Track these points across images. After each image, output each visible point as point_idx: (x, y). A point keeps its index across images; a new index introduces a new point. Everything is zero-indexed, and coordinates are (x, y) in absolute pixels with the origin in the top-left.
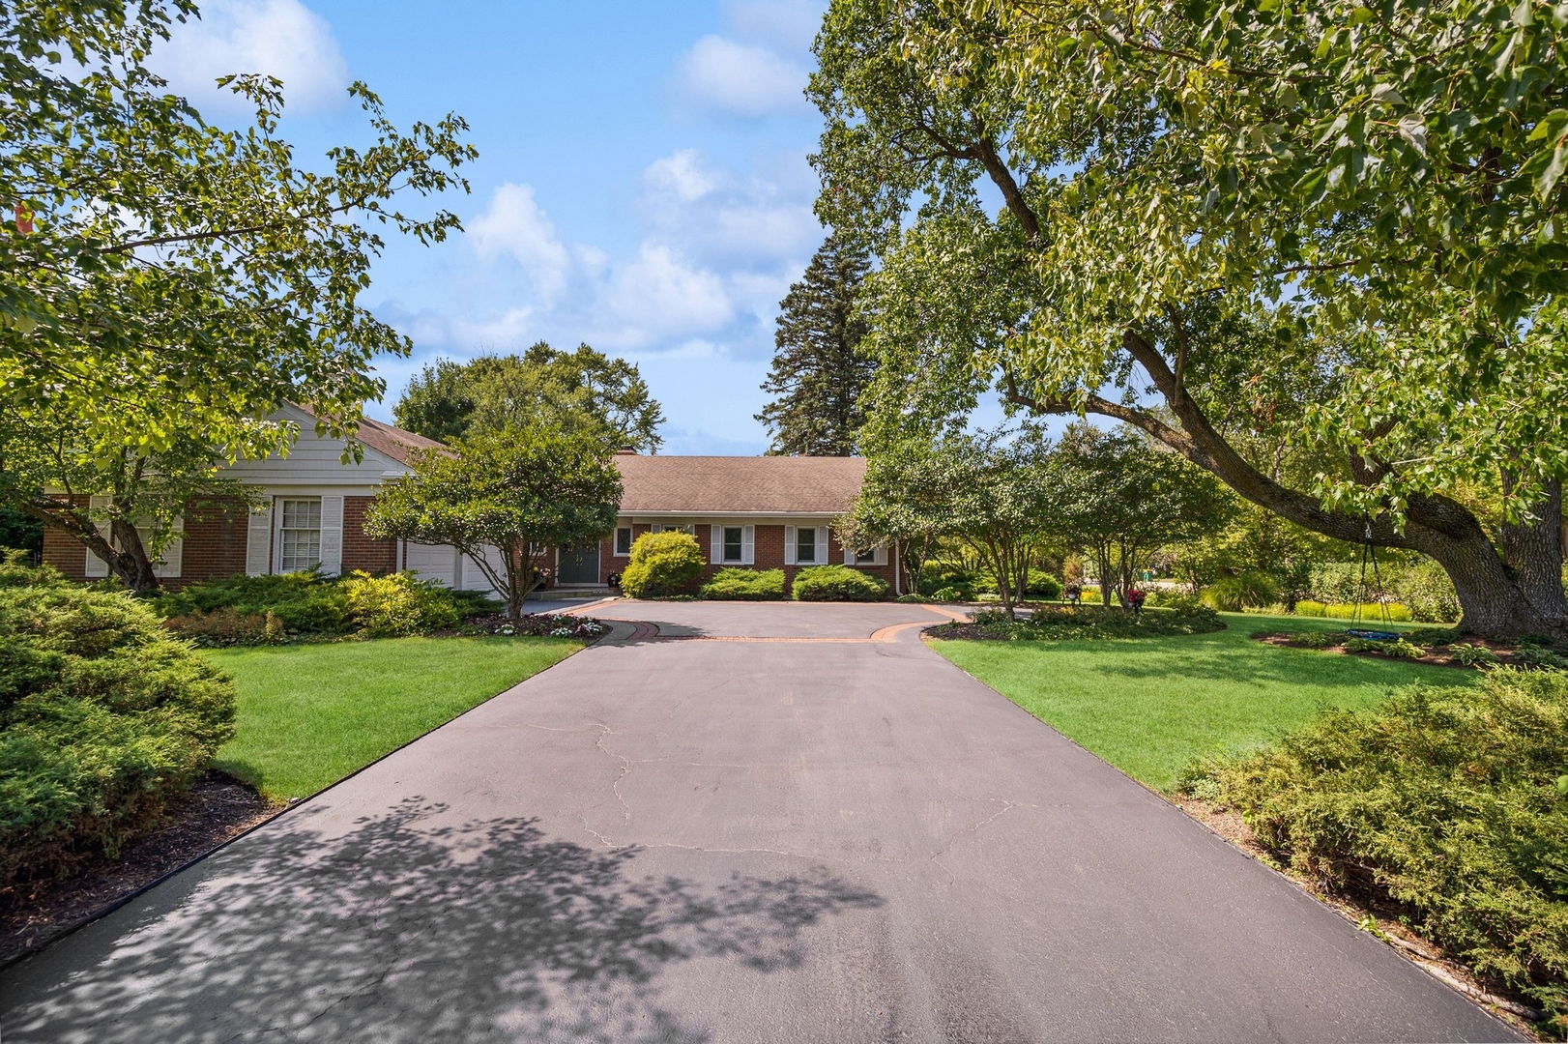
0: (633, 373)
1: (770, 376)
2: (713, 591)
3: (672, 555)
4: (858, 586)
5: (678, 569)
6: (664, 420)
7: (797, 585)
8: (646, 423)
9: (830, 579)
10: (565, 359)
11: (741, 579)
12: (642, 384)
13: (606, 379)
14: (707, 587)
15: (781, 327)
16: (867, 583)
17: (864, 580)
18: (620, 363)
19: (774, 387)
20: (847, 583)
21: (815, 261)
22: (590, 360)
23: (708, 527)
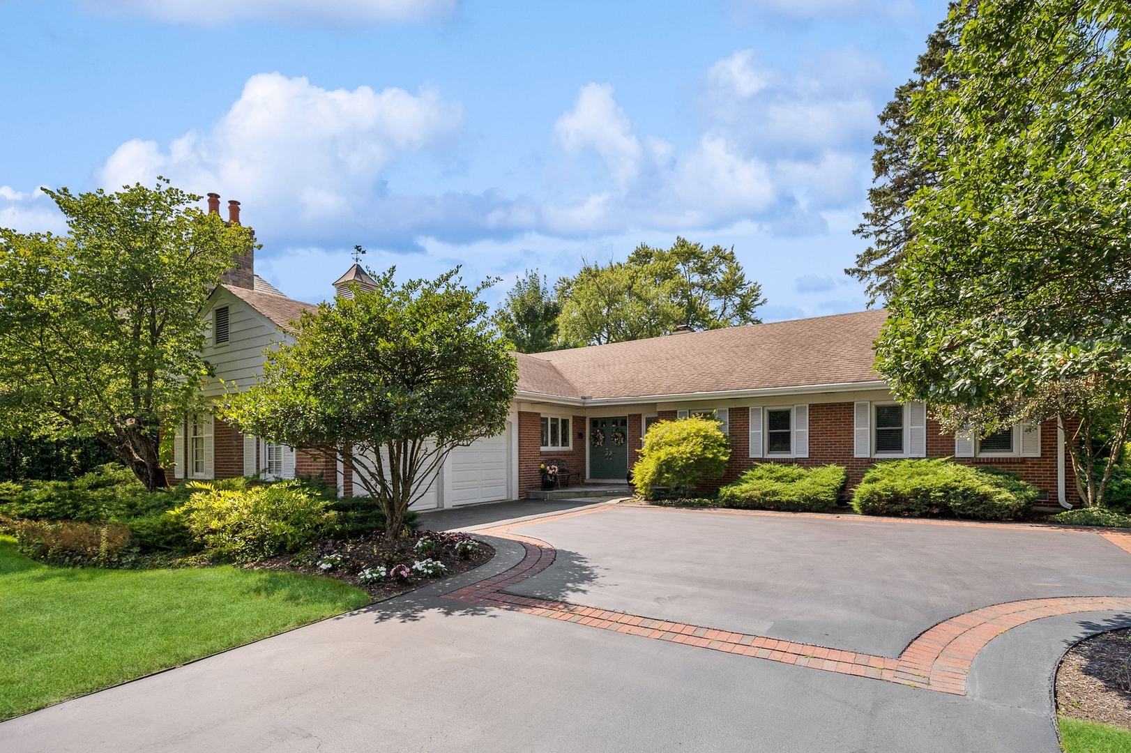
0: (728, 258)
1: (866, 215)
2: (733, 496)
3: (682, 448)
4: (967, 494)
5: (687, 466)
6: (764, 301)
7: (862, 490)
8: (744, 309)
9: (916, 482)
10: (661, 256)
11: (778, 479)
12: (738, 269)
13: (703, 270)
14: (725, 491)
15: (882, 148)
16: (987, 489)
17: (981, 483)
18: (717, 250)
19: (872, 229)
20: (946, 490)
21: (933, 42)
22: (687, 253)
23: (745, 411)
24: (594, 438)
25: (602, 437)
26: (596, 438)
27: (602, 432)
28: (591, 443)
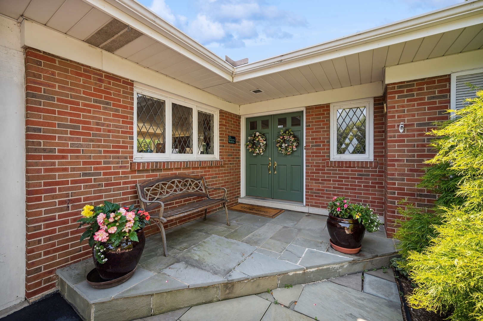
24: (252, 144)
25: (262, 142)
26: (254, 144)
27: (263, 135)
28: (247, 150)
